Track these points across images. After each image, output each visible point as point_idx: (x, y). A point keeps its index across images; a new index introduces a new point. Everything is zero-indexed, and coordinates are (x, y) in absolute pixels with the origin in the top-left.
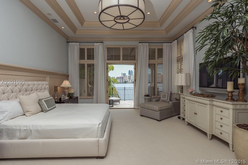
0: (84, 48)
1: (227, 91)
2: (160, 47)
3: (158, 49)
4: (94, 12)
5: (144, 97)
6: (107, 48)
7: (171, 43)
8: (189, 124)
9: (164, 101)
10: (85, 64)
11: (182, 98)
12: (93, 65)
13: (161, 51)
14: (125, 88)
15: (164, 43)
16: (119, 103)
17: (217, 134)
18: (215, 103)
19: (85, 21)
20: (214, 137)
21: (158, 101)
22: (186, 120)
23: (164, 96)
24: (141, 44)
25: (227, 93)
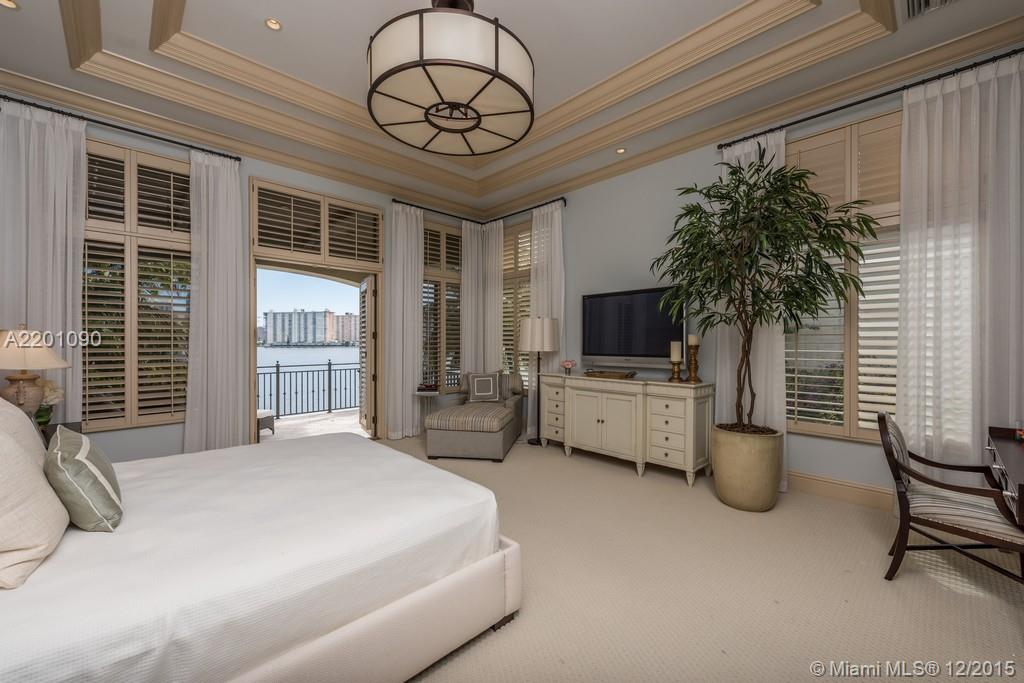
0: (121, 158)
1: (671, 362)
2: (454, 232)
3: (449, 237)
4: (269, 24)
5: (417, 393)
6: (260, 189)
7: (482, 224)
8: (576, 451)
9: (483, 400)
10: (123, 245)
11: (547, 387)
12: (185, 256)
13: (454, 242)
14: (278, 367)
15: (464, 222)
16: (272, 429)
17: (657, 458)
18: (651, 389)
19: (182, 32)
20: (650, 467)
21: (464, 401)
22: (569, 443)
23: (484, 386)
24: (399, 207)
25: (671, 367)
